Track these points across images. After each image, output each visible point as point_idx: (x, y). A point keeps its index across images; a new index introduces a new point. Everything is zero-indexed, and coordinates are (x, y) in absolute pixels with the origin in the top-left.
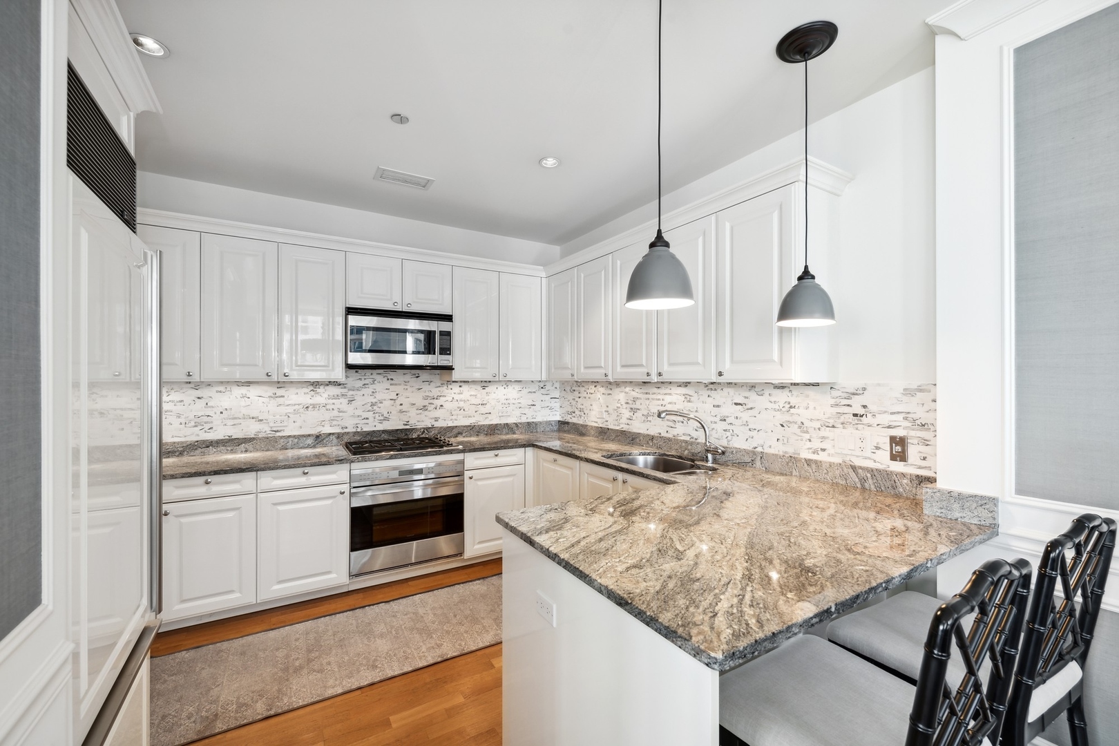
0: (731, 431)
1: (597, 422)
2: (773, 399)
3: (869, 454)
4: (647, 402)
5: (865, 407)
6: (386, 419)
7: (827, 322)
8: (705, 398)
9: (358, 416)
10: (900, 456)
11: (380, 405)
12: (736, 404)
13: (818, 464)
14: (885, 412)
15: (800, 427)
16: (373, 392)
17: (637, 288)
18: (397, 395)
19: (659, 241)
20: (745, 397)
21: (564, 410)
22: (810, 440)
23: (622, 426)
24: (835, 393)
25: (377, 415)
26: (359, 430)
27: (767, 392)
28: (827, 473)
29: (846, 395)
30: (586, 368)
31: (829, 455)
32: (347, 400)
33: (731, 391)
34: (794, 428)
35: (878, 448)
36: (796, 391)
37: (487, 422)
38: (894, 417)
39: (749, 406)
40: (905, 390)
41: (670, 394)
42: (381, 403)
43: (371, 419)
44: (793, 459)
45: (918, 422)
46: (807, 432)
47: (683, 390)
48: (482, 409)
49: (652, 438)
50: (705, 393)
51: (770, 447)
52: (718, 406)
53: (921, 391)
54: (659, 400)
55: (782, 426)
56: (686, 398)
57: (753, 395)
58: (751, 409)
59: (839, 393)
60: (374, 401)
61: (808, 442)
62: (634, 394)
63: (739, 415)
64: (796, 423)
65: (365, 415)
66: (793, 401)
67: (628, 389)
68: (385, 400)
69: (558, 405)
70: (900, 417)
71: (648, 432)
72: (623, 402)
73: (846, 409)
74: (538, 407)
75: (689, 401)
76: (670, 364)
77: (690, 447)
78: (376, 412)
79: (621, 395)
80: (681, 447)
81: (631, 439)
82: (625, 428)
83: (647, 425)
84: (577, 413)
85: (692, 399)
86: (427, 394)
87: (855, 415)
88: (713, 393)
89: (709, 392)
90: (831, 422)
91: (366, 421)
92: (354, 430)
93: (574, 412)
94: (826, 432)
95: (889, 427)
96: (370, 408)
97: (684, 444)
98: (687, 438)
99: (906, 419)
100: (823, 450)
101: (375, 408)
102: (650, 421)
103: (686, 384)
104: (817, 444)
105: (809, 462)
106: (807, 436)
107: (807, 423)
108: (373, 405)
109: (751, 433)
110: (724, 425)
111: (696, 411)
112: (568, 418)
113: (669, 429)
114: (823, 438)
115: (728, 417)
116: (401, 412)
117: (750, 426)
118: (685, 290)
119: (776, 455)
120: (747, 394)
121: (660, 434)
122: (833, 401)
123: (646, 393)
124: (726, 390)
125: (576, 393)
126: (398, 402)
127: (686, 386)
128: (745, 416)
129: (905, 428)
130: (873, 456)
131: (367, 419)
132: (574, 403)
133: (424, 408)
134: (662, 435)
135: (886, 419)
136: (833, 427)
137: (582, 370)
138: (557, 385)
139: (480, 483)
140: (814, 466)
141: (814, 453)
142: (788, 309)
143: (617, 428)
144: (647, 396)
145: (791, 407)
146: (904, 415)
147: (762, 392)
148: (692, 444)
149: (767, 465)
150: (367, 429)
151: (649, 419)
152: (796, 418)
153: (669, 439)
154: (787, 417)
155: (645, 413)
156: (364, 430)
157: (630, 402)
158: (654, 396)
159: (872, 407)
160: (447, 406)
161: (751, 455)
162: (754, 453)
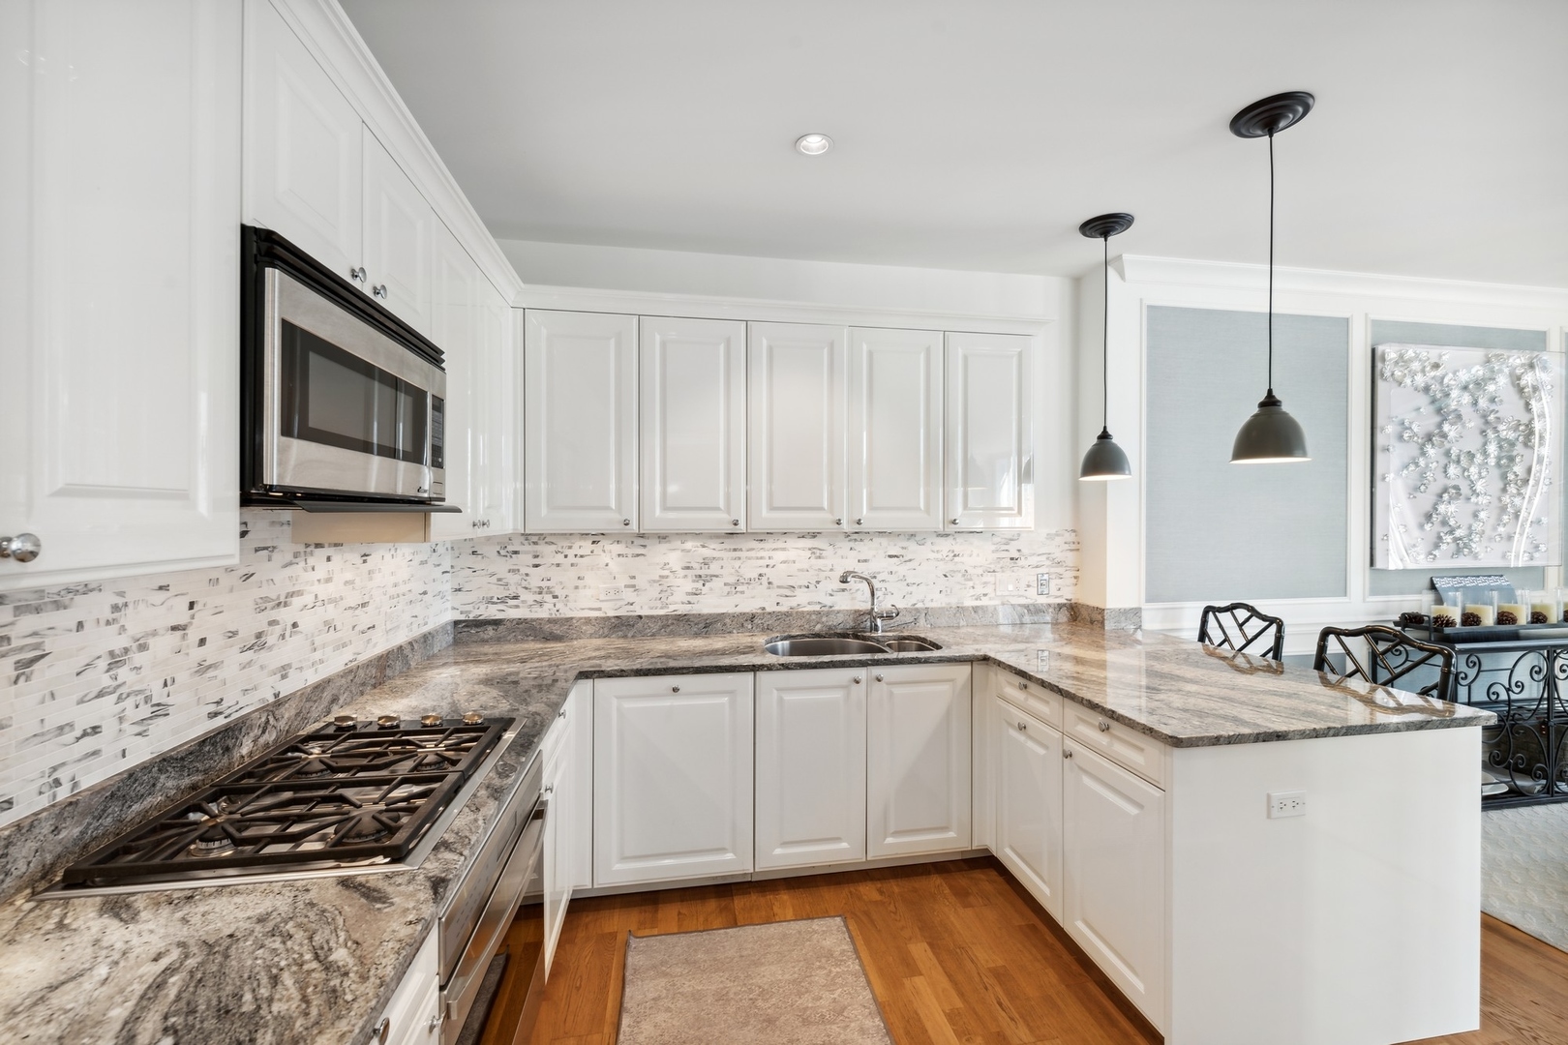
0: (884, 590)
1: (599, 609)
2: (935, 548)
3: (1022, 593)
4: (737, 564)
5: (1019, 551)
6: (160, 711)
9: (61, 728)
11: (138, 658)
12: (890, 556)
13: (984, 609)
14: (1034, 554)
15: (964, 575)
16: (116, 608)
18: (192, 605)
20: (903, 548)
22: (973, 588)
23: (672, 608)
24: (996, 539)
25: (129, 703)
26: (63, 794)
27: (929, 543)
28: (992, 617)
29: (1004, 541)
31: (990, 599)
32: (11, 660)
33: (884, 541)
34: (958, 577)
35: (1028, 586)
37: (370, 652)
38: (1039, 558)
39: (906, 558)
40: (1048, 535)
41: (784, 549)
42: (143, 647)
43: (109, 728)
44: (960, 609)
45: (1056, 561)
46: (971, 580)
47: (809, 543)
48: (363, 620)
49: (753, 617)
50: (846, 545)
51: (932, 600)
52: (865, 561)
53: (1058, 535)
54: (761, 558)
55: (945, 576)
56: (814, 553)
57: (912, 545)
58: (910, 560)
59: (999, 540)
60: (118, 643)
61: (971, 590)
62: (706, 552)
63: (894, 569)
64: (960, 571)
65: (84, 718)
66: (957, 549)
67: (689, 545)
68: (154, 633)
69: (449, 586)
70: (1044, 558)
71: (738, 610)
72: (676, 566)
73: (1005, 554)
74: (429, 597)
75: (820, 557)
77: (824, 619)
78: (124, 690)
79: (671, 556)
80: (809, 621)
81: (701, 625)
82: (682, 609)
83: (736, 599)
84: (529, 598)
85: (824, 553)
86: (265, 592)
87: (1012, 559)
88: (858, 545)
89: (852, 544)
90: (993, 567)
91: (89, 743)
92: (44, 802)
93: (516, 598)
94: (989, 578)
95: (1037, 567)
96: (106, 681)
97: (814, 617)
98: (817, 608)
99: (1048, 558)
100: (985, 595)
101: (123, 673)
102: (742, 592)
103: (814, 535)
104: (980, 590)
105: (975, 609)
106: (971, 584)
107: (971, 571)
108: (116, 660)
109: (910, 589)
111: (831, 570)
112: (492, 613)
113: (780, 600)
114: (985, 583)
115: (879, 573)
116: (203, 668)
117: (908, 581)
119: (943, 608)
120: (905, 544)
121: (764, 609)
122: (993, 547)
123: (735, 550)
124: (877, 540)
126: (193, 635)
127: (815, 537)
128: (902, 569)
129: (1047, 566)
130: (1026, 594)
131: (95, 730)
132: (514, 578)
133: (259, 642)
134: (768, 610)
135: (1034, 560)
136: (994, 571)
137: (658, 512)
140: (980, 612)
141: (977, 599)
143: (662, 612)
144: (737, 554)
145: (955, 556)
146: (1046, 556)
147: (923, 542)
148: (828, 614)
149: (932, 621)
150: (95, 776)
151: (739, 588)
152: (959, 567)
153: (787, 614)
154: (951, 566)
155: (732, 580)
156: (84, 786)
157: (695, 565)
158: (750, 554)
159: (1025, 551)
160: (309, 622)
161: (914, 612)
162: (918, 610)
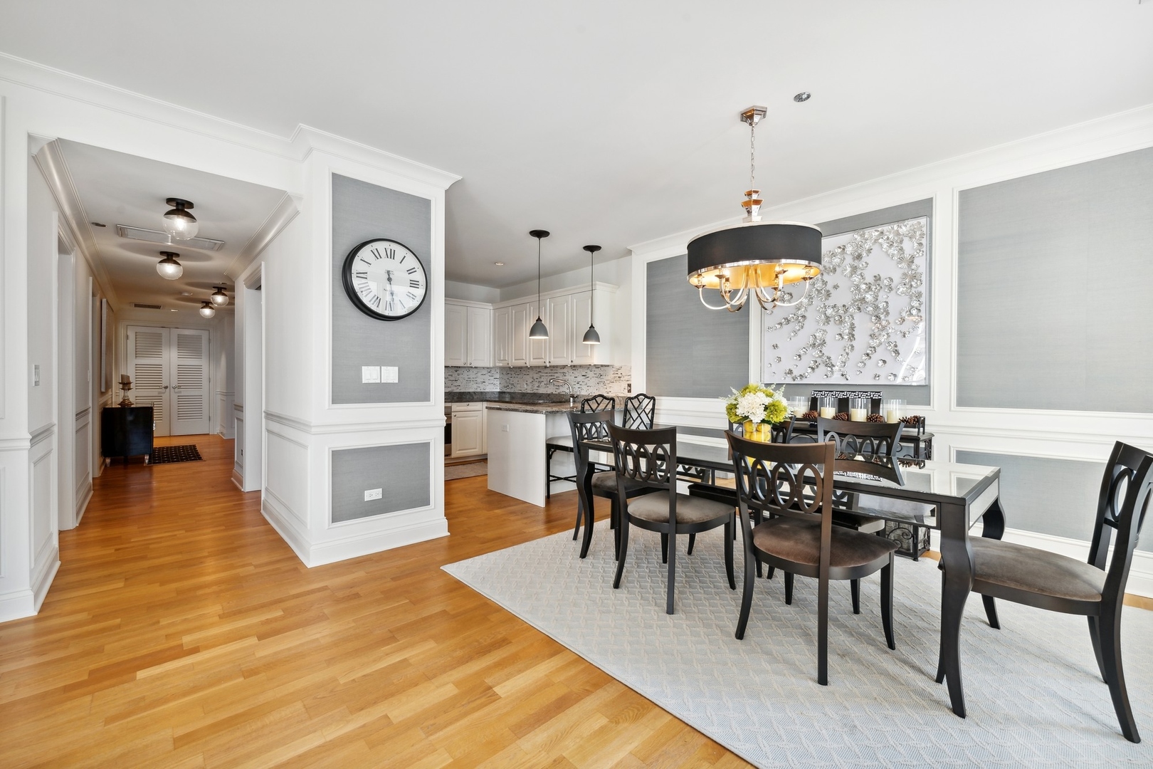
0: (581, 388)
2: (595, 373)
3: (624, 392)
4: (547, 377)
7: (598, 343)
8: (571, 374)
10: (629, 391)
12: (583, 376)
14: (626, 375)
15: (603, 383)
17: (533, 332)
19: (539, 320)
21: (502, 386)
22: (607, 388)
24: (614, 369)
29: (616, 370)
30: (515, 360)
31: (612, 393)
33: (581, 370)
35: (626, 389)
36: (602, 368)
37: (458, 391)
41: (557, 373)
46: (605, 385)
47: (562, 371)
48: (456, 384)
49: (549, 395)
50: (571, 371)
51: (594, 393)
52: (576, 377)
55: (598, 384)
56: (564, 374)
57: (587, 371)
58: (588, 377)
62: (540, 374)
63: (584, 380)
66: (601, 373)
67: (537, 371)
69: (498, 382)
71: (547, 393)
72: (535, 378)
73: (617, 375)
74: (486, 384)
76: (554, 358)
79: (534, 375)
81: (539, 397)
82: (536, 391)
83: (547, 389)
84: (510, 386)
85: (566, 374)
87: (619, 377)
89: (573, 371)
90: (613, 380)
93: (508, 386)
94: (611, 385)
95: (626, 380)
100: (610, 392)
102: (548, 387)
103: (564, 367)
104: (608, 390)
106: (605, 387)
107: (605, 382)
109: (588, 388)
110: (578, 386)
112: (505, 390)
114: (610, 387)
115: (579, 382)
117: (588, 385)
118: (546, 333)
120: (585, 371)
122: (613, 372)
124: (579, 370)
125: (509, 375)
127: (564, 369)
128: (586, 381)
132: (508, 381)
136: (613, 382)
138: (498, 371)
139: (459, 419)
141: (608, 393)
142: (586, 338)
145: (601, 375)
147: (592, 370)
152: (602, 380)
153: (556, 394)
154: (600, 380)
157: (538, 378)
159: (621, 374)
